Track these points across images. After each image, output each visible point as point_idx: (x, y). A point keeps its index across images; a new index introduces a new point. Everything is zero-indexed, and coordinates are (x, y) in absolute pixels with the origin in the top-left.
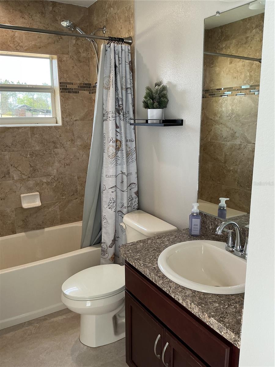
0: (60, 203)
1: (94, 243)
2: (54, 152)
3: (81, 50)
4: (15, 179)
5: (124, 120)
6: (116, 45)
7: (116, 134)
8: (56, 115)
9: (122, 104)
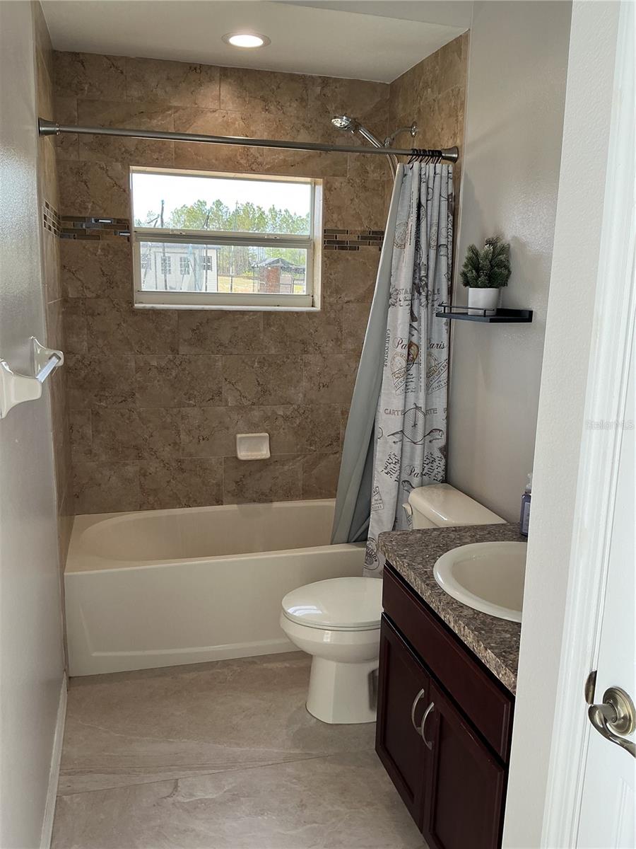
0: (305, 457)
1: (354, 540)
2: (302, 360)
3: (370, 168)
4: (230, 405)
5: (427, 307)
6: (423, 164)
7: (410, 333)
8: (313, 291)
9: (427, 276)
